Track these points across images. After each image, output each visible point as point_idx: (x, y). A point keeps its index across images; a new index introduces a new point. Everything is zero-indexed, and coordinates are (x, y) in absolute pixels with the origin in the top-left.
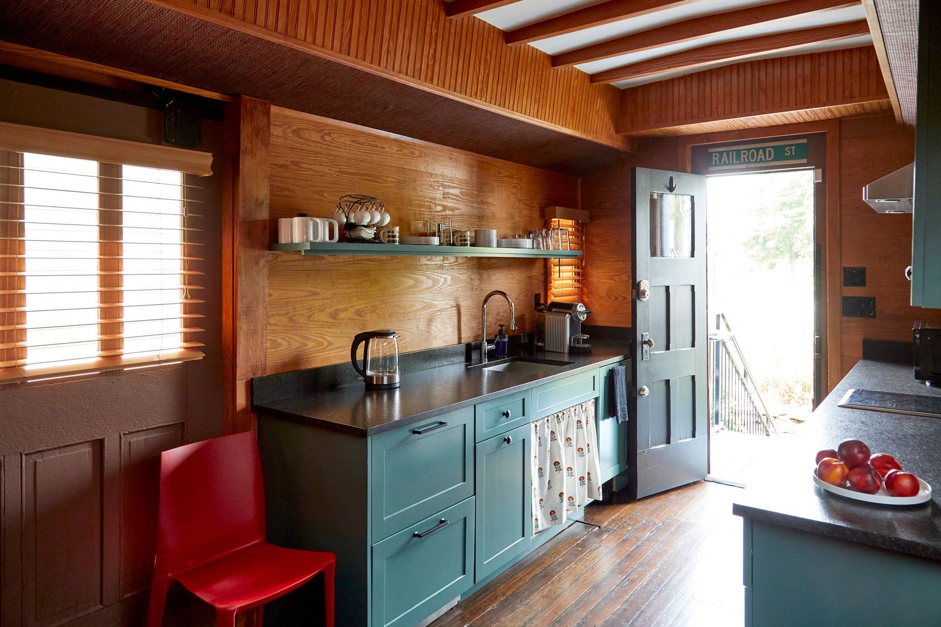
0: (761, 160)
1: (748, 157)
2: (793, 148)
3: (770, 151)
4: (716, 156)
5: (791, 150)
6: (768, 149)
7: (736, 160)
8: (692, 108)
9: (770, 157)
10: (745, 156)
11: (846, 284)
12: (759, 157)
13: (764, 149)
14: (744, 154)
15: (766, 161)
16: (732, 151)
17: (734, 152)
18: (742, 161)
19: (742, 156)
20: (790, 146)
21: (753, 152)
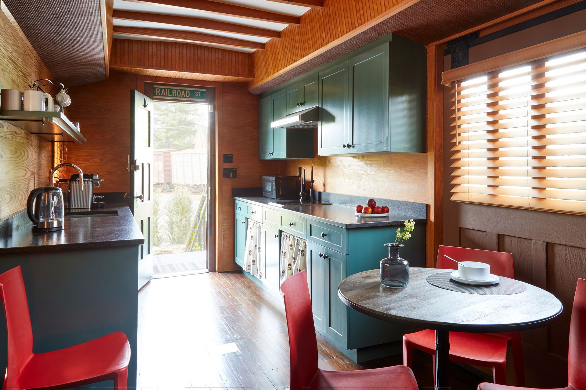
0: (183, 97)
1: (176, 93)
2: (199, 93)
3: (188, 92)
4: (158, 90)
5: (198, 93)
6: (187, 91)
7: (170, 95)
8: (160, 61)
9: (188, 95)
10: (175, 93)
11: (225, 162)
12: (182, 95)
13: (185, 91)
14: (174, 91)
15: (186, 97)
16: (168, 89)
17: (169, 90)
18: (173, 96)
19: (173, 93)
20: (198, 91)
21: (179, 91)
